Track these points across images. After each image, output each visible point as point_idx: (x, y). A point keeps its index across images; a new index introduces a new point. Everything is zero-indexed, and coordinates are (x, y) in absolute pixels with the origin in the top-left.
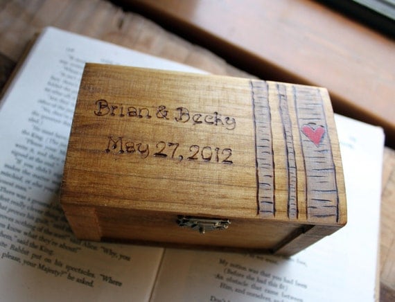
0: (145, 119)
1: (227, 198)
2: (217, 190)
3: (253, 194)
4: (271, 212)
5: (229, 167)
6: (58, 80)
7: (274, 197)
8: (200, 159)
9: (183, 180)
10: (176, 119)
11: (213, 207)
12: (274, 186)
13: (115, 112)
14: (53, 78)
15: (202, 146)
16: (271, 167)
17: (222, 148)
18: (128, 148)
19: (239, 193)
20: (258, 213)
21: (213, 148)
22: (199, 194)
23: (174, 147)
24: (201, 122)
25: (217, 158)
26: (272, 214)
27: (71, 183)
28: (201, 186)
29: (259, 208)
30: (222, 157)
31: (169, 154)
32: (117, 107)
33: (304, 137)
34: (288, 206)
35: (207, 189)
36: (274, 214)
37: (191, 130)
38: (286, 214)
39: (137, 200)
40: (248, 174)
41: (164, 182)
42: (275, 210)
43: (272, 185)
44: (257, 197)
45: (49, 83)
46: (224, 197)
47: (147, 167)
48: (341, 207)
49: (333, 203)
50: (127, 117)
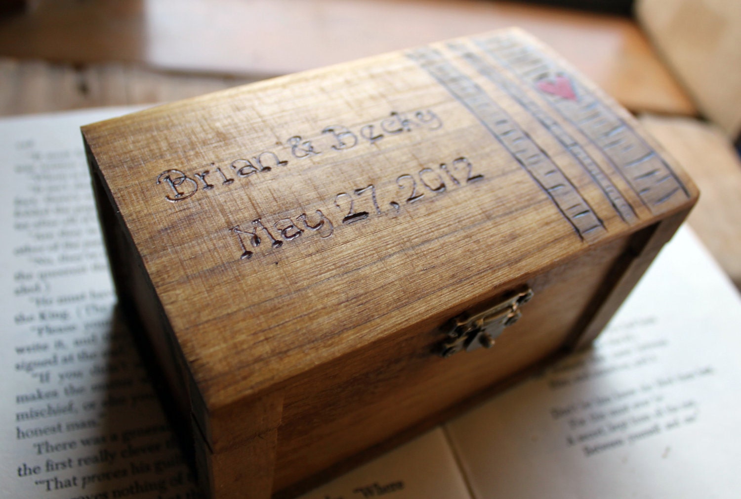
0: (277, 170)
1: (520, 235)
2: (493, 231)
3: (550, 211)
4: (595, 226)
5: (483, 186)
6: (33, 201)
7: (585, 201)
8: (429, 194)
9: (428, 241)
10: (334, 147)
11: (511, 263)
12: (572, 184)
13: (209, 180)
14: (18, 202)
15: (414, 172)
16: (542, 156)
17: (449, 161)
18: (284, 232)
19: (530, 220)
20: (582, 238)
21: (435, 166)
22: (472, 252)
23: (368, 193)
24: (381, 136)
25: (455, 180)
26: (600, 228)
27: (211, 355)
28: (466, 237)
29: (577, 230)
30: (461, 175)
31: (370, 208)
32: (207, 172)
33: (551, 99)
34: (614, 206)
35: (479, 237)
36: (604, 227)
37: (374, 155)
38: (618, 219)
40: (518, 183)
42: (601, 221)
43: (566, 183)
44: (562, 211)
45: (18, 214)
46: (513, 237)
48: (678, 172)
49: (663, 172)
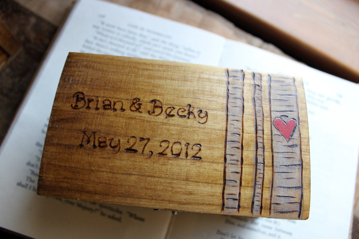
0: (119, 112)
1: (194, 194)
2: (184, 187)
3: (219, 190)
4: (235, 208)
5: (198, 164)
7: (240, 194)
8: (169, 155)
9: (152, 176)
10: (149, 112)
11: (180, 203)
12: (241, 183)
13: (91, 105)
15: (172, 141)
16: (239, 163)
17: (192, 143)
19: (205, 189)
20: (223, 209)
21: (183, 143)
22: (166, 190)
23: (146, 141)
24: (173, 116)
25: (187, 153)
26: (236, 210)
27: (47, 177)
28: (169, 183)
29: (223, 205)
30: (191, 153)
31: (140, 150)
32: (93, 100)
33: (275, 131)
34: (253, 203)
35: (174, 186)
36: (239, 210)
37: (163, 124)
38: (250, 210)
39: (107, 195)
40: (216, 170)
41: (133, 178)
42: (239, 206)
43: (238, 182)
44: (223, 193)
46: (191, 193)
47: (118, 163)
48: (305, 203)
49: (297, 200)
50: (101, 111)
